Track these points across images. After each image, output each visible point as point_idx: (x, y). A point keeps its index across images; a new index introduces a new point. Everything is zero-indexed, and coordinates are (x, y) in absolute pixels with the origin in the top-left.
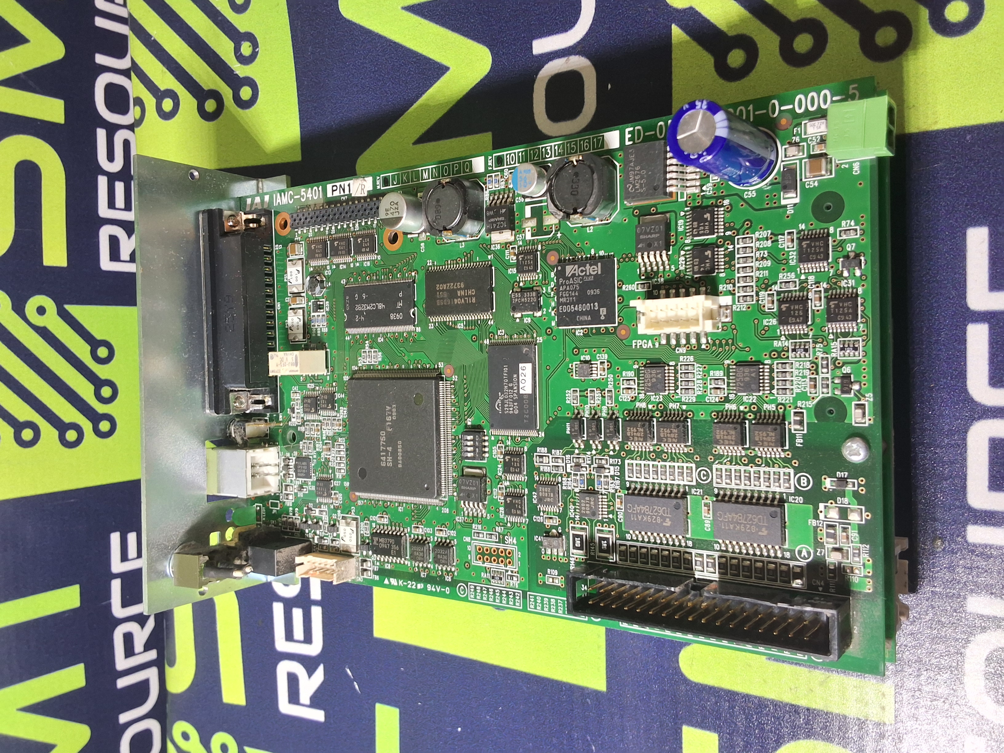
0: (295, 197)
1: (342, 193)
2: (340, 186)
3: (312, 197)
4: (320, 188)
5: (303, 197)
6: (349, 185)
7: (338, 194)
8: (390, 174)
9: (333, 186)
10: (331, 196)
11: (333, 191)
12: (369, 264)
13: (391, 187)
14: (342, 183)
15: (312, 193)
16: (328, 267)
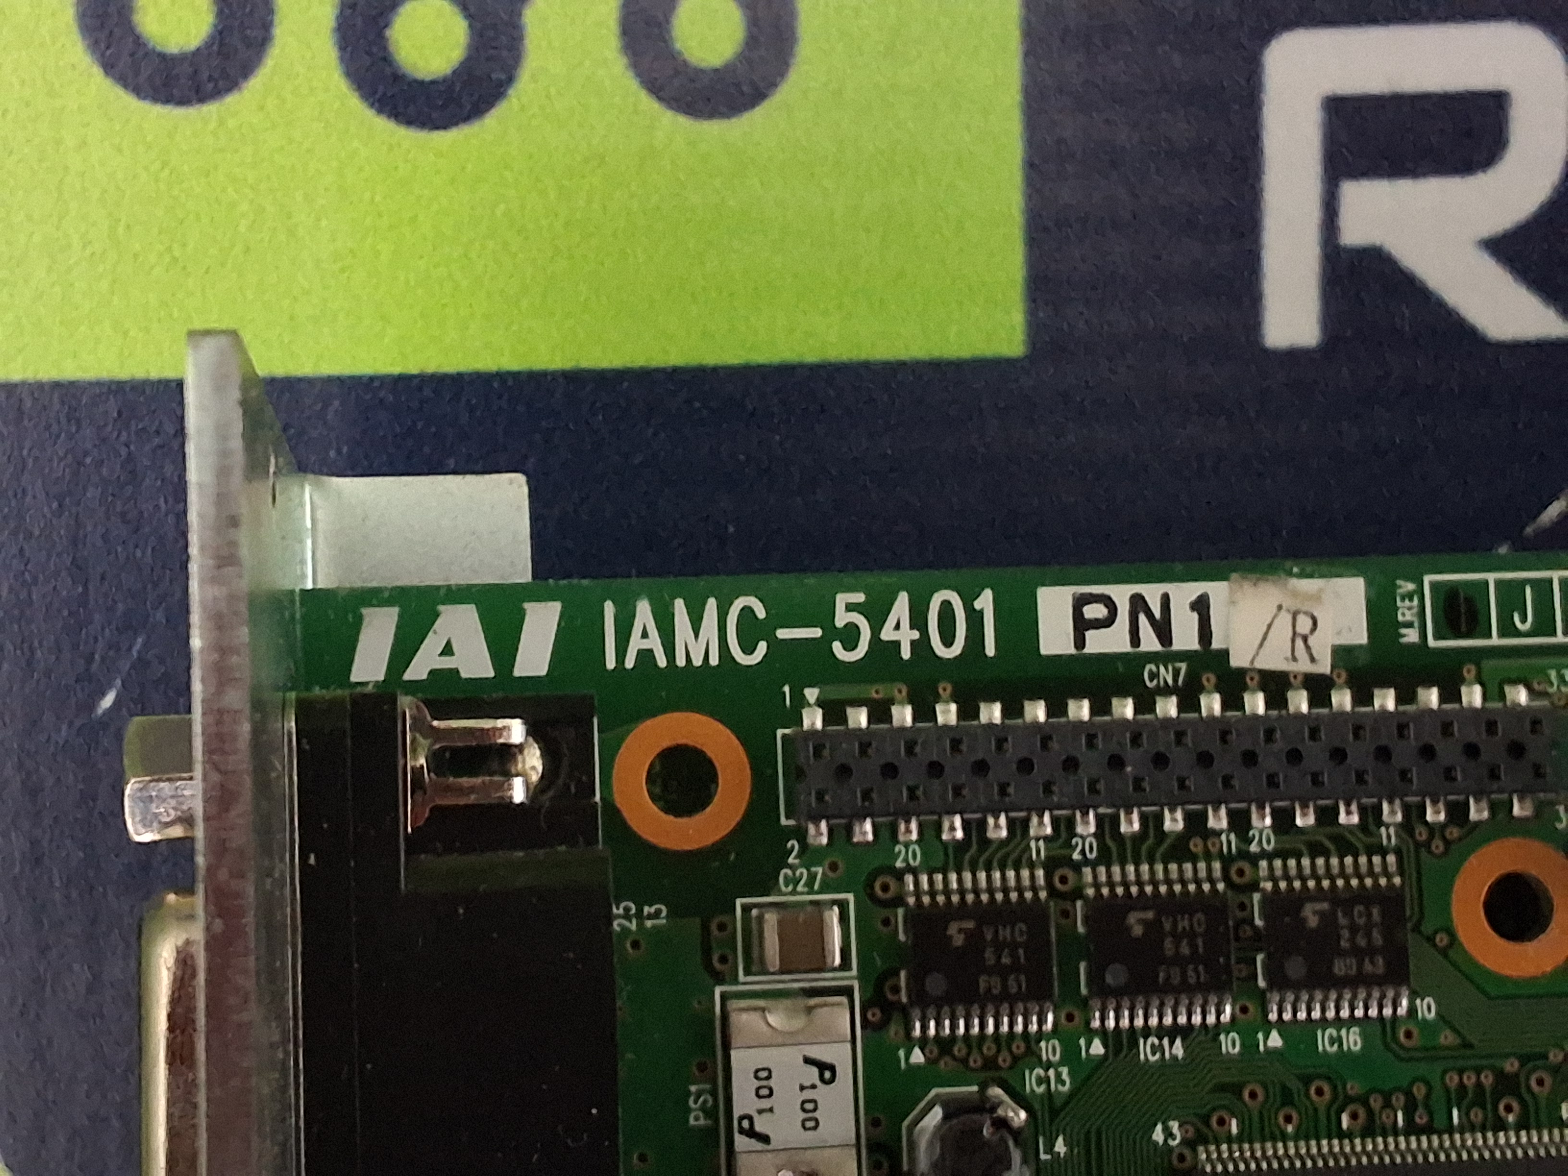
0: (783, 634)
1: (1150, 642)
2: (1138, 603)
3: (922, 646)
4: (985, 601)
5: (850, 636)
6: (1201, 606)
7: (1125, 646)
8: (1491, 577)
9: (1080, 602)
10: (1070, 649)
11: (1081, 626)
12: (1353, 1040)
13: (1495, 640)
14: (1152, 593)
15: (918, 620)
16: (1050, 1050)
